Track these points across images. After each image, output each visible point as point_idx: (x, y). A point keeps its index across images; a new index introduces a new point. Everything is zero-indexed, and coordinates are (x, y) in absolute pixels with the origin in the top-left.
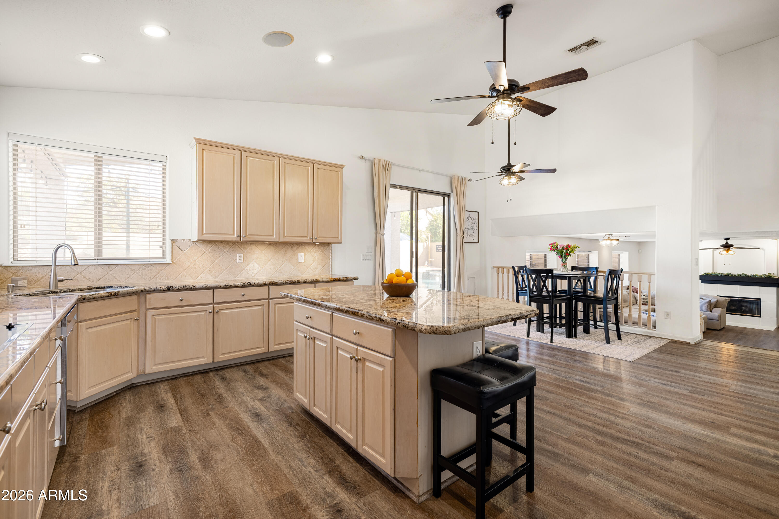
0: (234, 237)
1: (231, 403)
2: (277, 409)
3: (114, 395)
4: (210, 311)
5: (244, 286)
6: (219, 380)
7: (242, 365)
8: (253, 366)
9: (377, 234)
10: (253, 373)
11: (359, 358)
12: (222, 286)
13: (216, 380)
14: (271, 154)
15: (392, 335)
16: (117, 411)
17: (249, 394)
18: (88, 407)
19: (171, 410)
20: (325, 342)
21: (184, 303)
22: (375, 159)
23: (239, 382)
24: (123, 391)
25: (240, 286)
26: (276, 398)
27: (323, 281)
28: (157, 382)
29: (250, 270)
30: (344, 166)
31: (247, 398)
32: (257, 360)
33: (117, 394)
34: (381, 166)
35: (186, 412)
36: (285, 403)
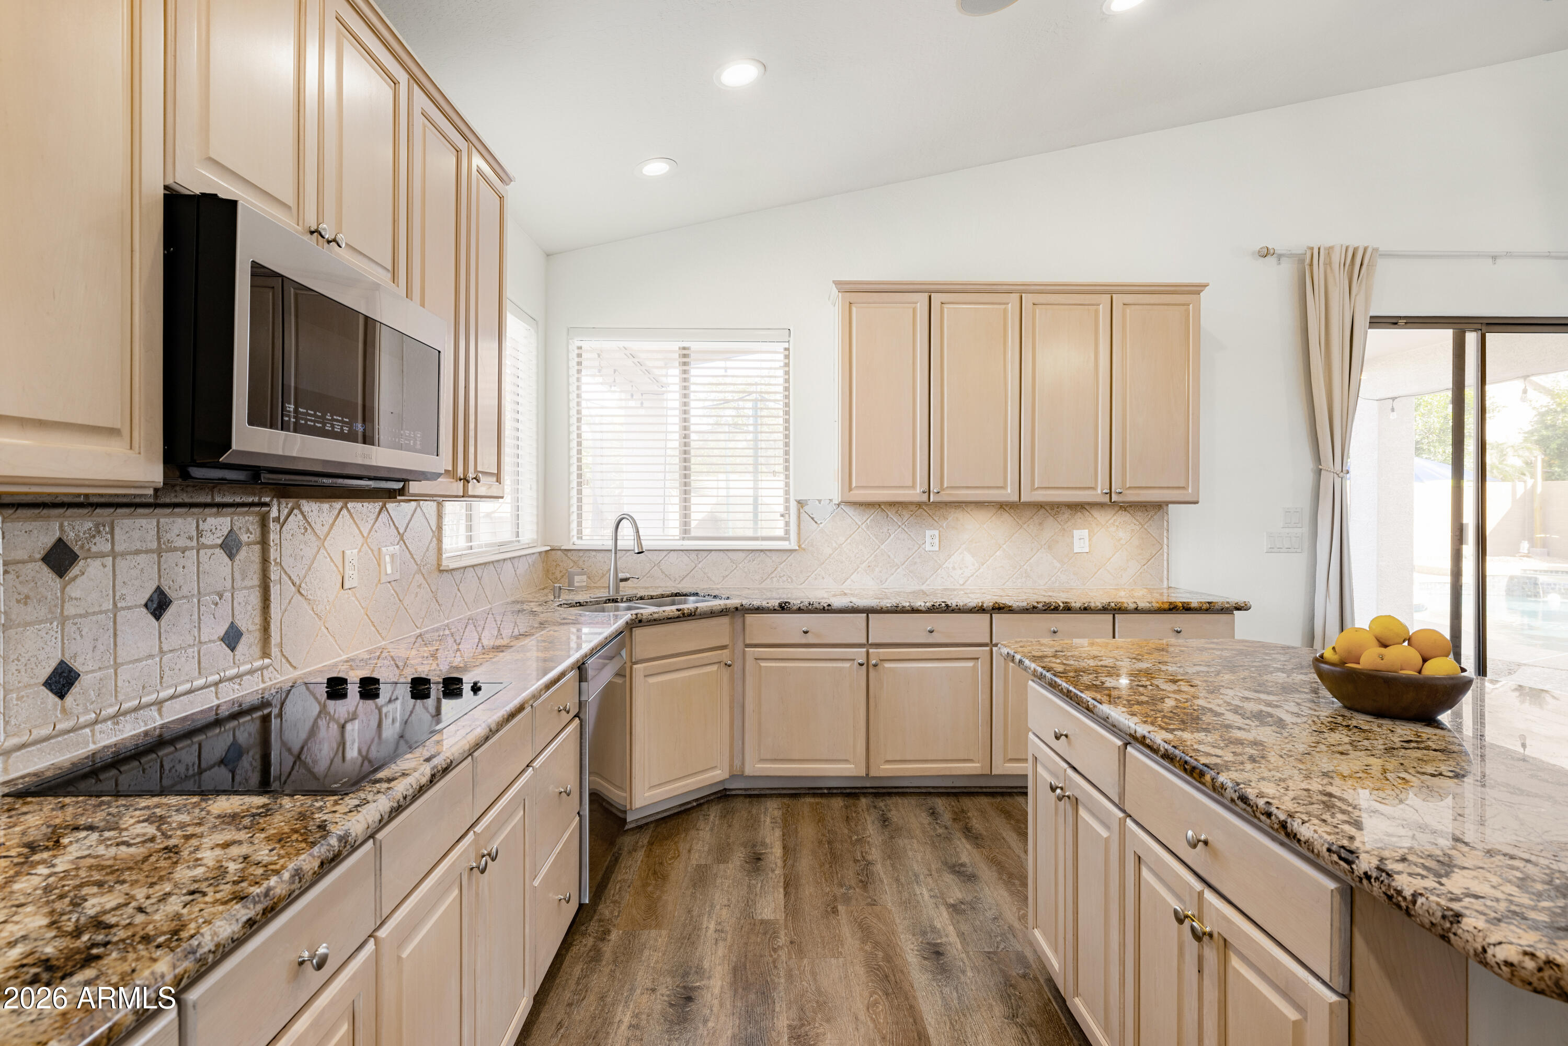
0: (916, 494)
1: (888, 897)
2: (986, 950)
3: (693, 808)
4: (860, 661)
5: (933, 610)
6: (876, 822)
7: (930, 793)
8: (953, 801)
9: (1319, 472)
10: (949, 823)
11: (1208, 929)
12: (885, 609)
13: (869, 819)
14: (999, 287)
15: (1336, 906)
16: (688, 846)
17: (929, 880)
18: (651, 822)
19: (771, 874)
20: (1107, 827)
21: (810, 639)
22: (1312, 249)
23: (915, 841)
24: (708, 802)
25: (924, 609)
26: (989, 914)
27: (1136, 609)
28: (765, 796)
29: (954, 568)
30: (1206, 286)
31: (923, 893)
32: (965, 787)
33: (698, 805)
34: (1336, 266)
35: (797, 889)
36: (1010, 936)
